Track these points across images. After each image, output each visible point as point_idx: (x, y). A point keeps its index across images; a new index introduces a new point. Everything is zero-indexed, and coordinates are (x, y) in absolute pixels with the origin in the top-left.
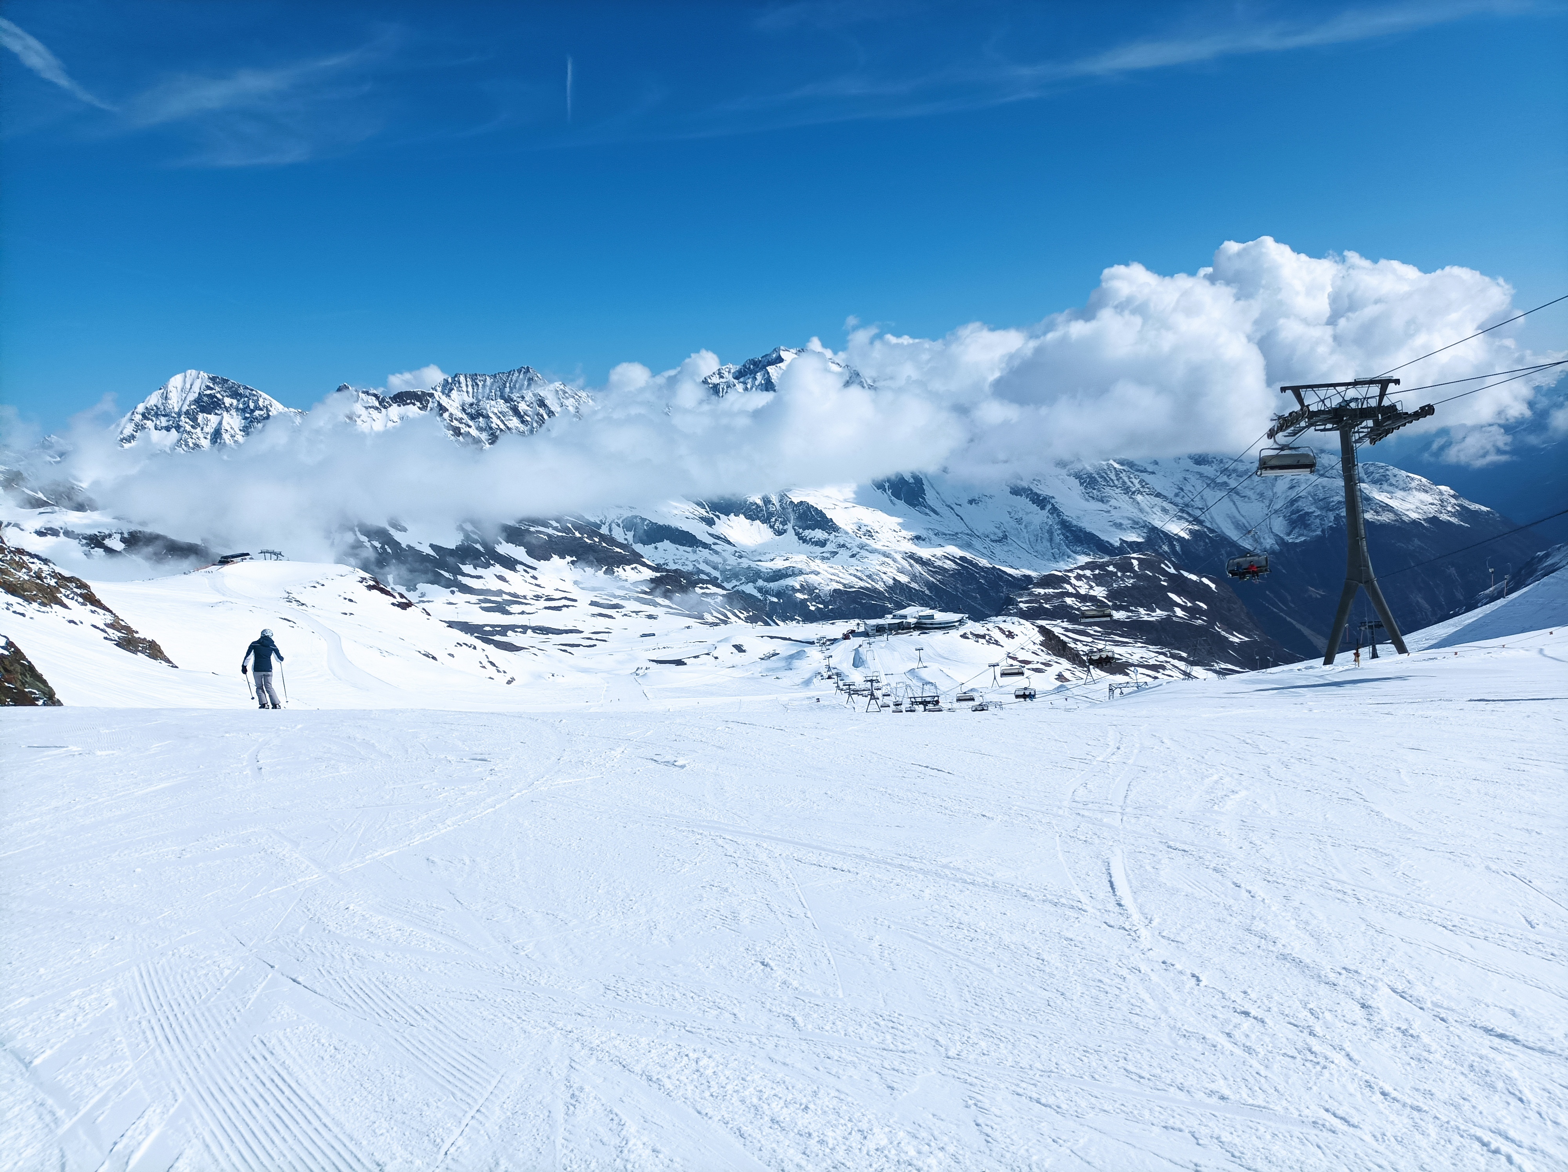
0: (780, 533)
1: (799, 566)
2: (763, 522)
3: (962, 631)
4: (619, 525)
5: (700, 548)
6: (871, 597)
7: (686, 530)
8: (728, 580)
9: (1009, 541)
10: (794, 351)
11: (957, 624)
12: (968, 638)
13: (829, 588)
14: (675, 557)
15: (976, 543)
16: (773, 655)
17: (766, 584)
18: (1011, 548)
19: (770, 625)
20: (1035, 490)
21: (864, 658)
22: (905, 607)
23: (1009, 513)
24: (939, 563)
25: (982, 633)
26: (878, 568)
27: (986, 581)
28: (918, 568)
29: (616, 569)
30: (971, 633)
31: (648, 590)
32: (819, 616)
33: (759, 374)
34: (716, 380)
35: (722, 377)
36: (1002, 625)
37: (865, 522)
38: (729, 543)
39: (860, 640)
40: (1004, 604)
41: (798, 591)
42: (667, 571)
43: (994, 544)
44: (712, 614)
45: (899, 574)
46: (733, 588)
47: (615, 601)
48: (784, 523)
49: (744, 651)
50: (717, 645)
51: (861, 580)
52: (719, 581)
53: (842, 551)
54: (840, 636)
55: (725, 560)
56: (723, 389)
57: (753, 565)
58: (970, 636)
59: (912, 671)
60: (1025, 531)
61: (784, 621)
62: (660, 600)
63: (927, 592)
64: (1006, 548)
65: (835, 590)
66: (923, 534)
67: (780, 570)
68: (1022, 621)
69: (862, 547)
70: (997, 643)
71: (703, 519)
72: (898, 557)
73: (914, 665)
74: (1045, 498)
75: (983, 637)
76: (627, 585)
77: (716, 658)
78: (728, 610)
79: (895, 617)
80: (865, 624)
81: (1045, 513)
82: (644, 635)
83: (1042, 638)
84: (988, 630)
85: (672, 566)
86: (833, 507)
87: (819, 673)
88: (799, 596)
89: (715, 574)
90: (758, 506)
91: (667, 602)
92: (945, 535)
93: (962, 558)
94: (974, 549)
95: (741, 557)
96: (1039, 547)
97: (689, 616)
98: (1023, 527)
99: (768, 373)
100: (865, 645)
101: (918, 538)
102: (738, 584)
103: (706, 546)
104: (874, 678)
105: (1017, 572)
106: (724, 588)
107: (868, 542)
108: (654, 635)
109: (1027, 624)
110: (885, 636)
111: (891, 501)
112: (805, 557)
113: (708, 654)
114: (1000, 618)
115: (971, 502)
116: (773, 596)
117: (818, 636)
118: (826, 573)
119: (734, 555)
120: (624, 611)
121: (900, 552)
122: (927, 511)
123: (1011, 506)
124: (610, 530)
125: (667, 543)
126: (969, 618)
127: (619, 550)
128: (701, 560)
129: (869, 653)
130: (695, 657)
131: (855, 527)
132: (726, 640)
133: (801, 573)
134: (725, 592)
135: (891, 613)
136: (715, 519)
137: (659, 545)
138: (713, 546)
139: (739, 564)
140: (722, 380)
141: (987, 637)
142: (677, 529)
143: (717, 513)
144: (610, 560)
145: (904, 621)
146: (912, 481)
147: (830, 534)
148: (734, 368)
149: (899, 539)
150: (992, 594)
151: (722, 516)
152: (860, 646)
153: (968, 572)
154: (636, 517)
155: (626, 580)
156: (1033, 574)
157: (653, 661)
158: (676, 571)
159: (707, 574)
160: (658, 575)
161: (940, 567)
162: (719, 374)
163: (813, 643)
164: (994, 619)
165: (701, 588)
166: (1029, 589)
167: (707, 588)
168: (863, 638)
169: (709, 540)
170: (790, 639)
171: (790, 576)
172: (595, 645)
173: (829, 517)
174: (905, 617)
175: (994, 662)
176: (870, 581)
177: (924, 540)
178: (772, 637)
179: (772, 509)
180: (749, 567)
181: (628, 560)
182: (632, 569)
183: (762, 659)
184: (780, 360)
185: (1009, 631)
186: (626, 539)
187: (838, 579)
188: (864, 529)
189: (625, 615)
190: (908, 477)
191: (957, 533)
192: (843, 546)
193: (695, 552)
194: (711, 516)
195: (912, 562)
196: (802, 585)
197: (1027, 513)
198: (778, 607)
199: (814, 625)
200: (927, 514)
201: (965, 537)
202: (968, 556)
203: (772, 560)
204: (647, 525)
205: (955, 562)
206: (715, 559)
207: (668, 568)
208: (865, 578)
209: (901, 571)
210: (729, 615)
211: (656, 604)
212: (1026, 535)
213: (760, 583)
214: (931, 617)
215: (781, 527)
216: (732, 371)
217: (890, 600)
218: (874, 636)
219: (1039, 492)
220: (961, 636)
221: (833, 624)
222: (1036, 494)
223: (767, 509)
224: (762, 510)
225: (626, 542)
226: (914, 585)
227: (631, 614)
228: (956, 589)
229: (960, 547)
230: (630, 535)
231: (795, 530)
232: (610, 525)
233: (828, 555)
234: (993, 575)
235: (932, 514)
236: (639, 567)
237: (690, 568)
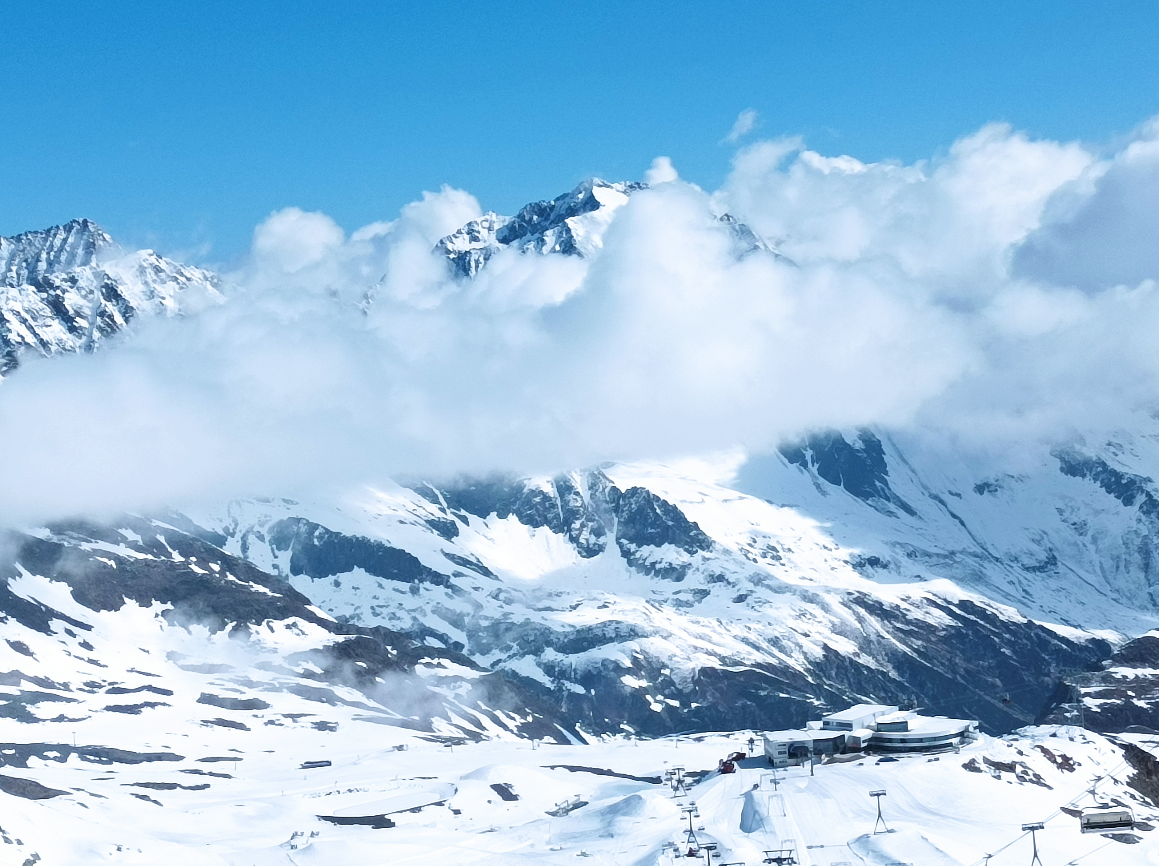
0: (590, 552)
1: (630, 619)
2: (557, 529)
3: (966, 754)
4: (261, 538)
5: (427, 584)
6: (779, 686)
7: (398, 546)
8: (485, 651)
9: (1061, 569)
10: (621, 187)
11: (955, 741)
12: (978, 770)
13: (690, 665)
14: (375, 603)
15: (992, 571)
16: (576, 806)
17: (560, 656)
18: (1064, 584)
19: (568, 742)
20: (1112, 465)
21: (763, 811)
22: (847, 706)
23: (1060, 511)
24: (915, 614)
25: (1007, 760)
26: (793, 623)
27: (1014, 652)
28: (874, 624)
29: (253, 628)
30: (986, 760)
31: (319, 671)
32: (669, 723)
33: (549, 233)
34: (462, 244)
35: (475, 239)
36: (1049, 744)
37: (764, 528)
38: (486, 572)
39: (756, 774)
40: (1051, 699)
41: (628, 671)
42: (359, 630)
43: (1029, 575)
44: (448, 719)
45: (834, 636)
46: (493, 665)
47: (250, 694)
48: (598, 533)
49: (514, 798)
50: (459, 784)
51: (758, 648)
52: (465, 652)
53: (717, 588)
54: (714, 766)
55: (479, 606)
56: (477, 262)
57: (536, 618)
58: (983, 766)
59: (863, 840)
60: (1092, 548)
61: (597, 734)
62: (341, 691)
63: (893, 674)
64: (1054, 584)
65: (706, 672)
66: (884, 553)
67: (590, 629)
68: (1091, 735)
69: (758, 580)
70: (1038, 780)
71: (434, 524)
72: (834, 601)
73: (868, 827)
74: (1132, 482)
75: (1010, 767)
76: (277, 660)
77: (457, 812)
78: (483, 712)
79: (827, 726)
80: (766, 740)
81: (1134, 511)
82: (311, 765)
83: (1132, 771)
84: (1020, 753)
85: (370, 622)
86: (699, 498)
87: (671, 844)
88: (631, 682)
89: (457, 636)
90: (546, 497)
91: (357, 696)
92: (929, 555)
93: (964, 605)
94: (988, 585)
95: (509, 602)
96: (1121, 582)
97: (405, 725)
98: (1088, 539)
99: (568, 230)
100: (767, 787)
101: (874, 562)
102: (504, 656)
103: (438, 579)
104: (785, 855)
105: (1079, 632)
106: (473, 665)
107: (772, 570)
108: (329, 764)
109: (1100, 740)
110: (808, 764)
111: (818, 486)
112: (643, 601)
113: (440, 804)
114: (1045, 729)
115: (980, 489)
116: (576, 681)
117: (669, 768)
118: (685, 635)
119: (496, 597)
120: (267, 714)
121: (836, 591)
122: (892, 507)
123: (1063, 498)
124: (245, 548)
125: (359, 574)
126: (981, 728)
127: (259, 588)
128: (428, 609)
129: (774, 801)
130: (413, 810)
131: (745, 540)
132: (476, 774)
133: (633, 633)
134: (476, 674)
135: (818, 718)
136: (459, 523)
137: (343, 577)
138: (453, 580)
139: (506, 615)
140: (475, 245)
141: (1019, 769)
142: (380, 546)
143: (463, 512)
144: (241, 610)
145: (847, 734)
146: (859, 445)
147: (692, 553)
148: (500, 221)
149: (835, 564)
150: (1027, 677)
151: (473, 518)
152: (756, 786)
153: (976, 632)
154: (298, 520)
155: (275, 651)
156: (1111, 636)
157: (326, 818)
158: (377, 630)
159: (442, 638)
160: (341, 638)
161: (917, 623)
162: (470, 232)
163: (656, 780)
164: (1031, 730)
165: (428, 665)
166: (1103, 668)
167: (439, 665)
168: (761, 771)
169: (445, 568)
170: (609, 773)
171: (611, 640)
172: (207, 786)
173: (691, 519)
174: (848, 726)
175: (1033, 821)
176: (775, 651)
177: (885, 566)
178: (573, 769)
179: (574, 503)
180: (527, 622)
181: (278, 609)
182: (288, 627)
183: (553, 814)
184: (592, 204)
185: (1063, 757)
186: (275, 566)
187: (710, 647)
188: (761, 544)
189: (271, 722)
190: (852, 439)
191: (953, 553)
192: (721, 578)
193: (414, 591)
194: (451, 517)
195: (862, 611)
196: (635, 660)
197: (1097, 512)
198: (585, 706)
199: (661, 741)
200: (890, 513)
201: (970, 561)
202: (977, 599)
203: (574, 608)
204: (320, 537)
205: (950, 613)
206: (458, 605)
207: (360, 624)
208: (765, 645)
209: (839, 630)
210: (486, 721)
211: (331, 700)
212: (1096, 558)
213: (550, 654)
214: (903, 726)
215: (593, 539)
216: (496, 227)
217: (818, 690)
218: (784, 765)
219: (1119, 469)
220: (965, 766)
221: (699, 740)
222: (1114, 473)
223: (565, 503)
224: (554, 506)
225: (274, 573)
226: (865, 660)
227: (284, 720)
228: (953, 668)
229: (960, 580)
230: (285, 558)
231: (621, 546)
232: (244, 539)
233: (689, 597)
234: (1029, 639)
235: (901, 513)
236: (302, 623)
237: (405, 624)
